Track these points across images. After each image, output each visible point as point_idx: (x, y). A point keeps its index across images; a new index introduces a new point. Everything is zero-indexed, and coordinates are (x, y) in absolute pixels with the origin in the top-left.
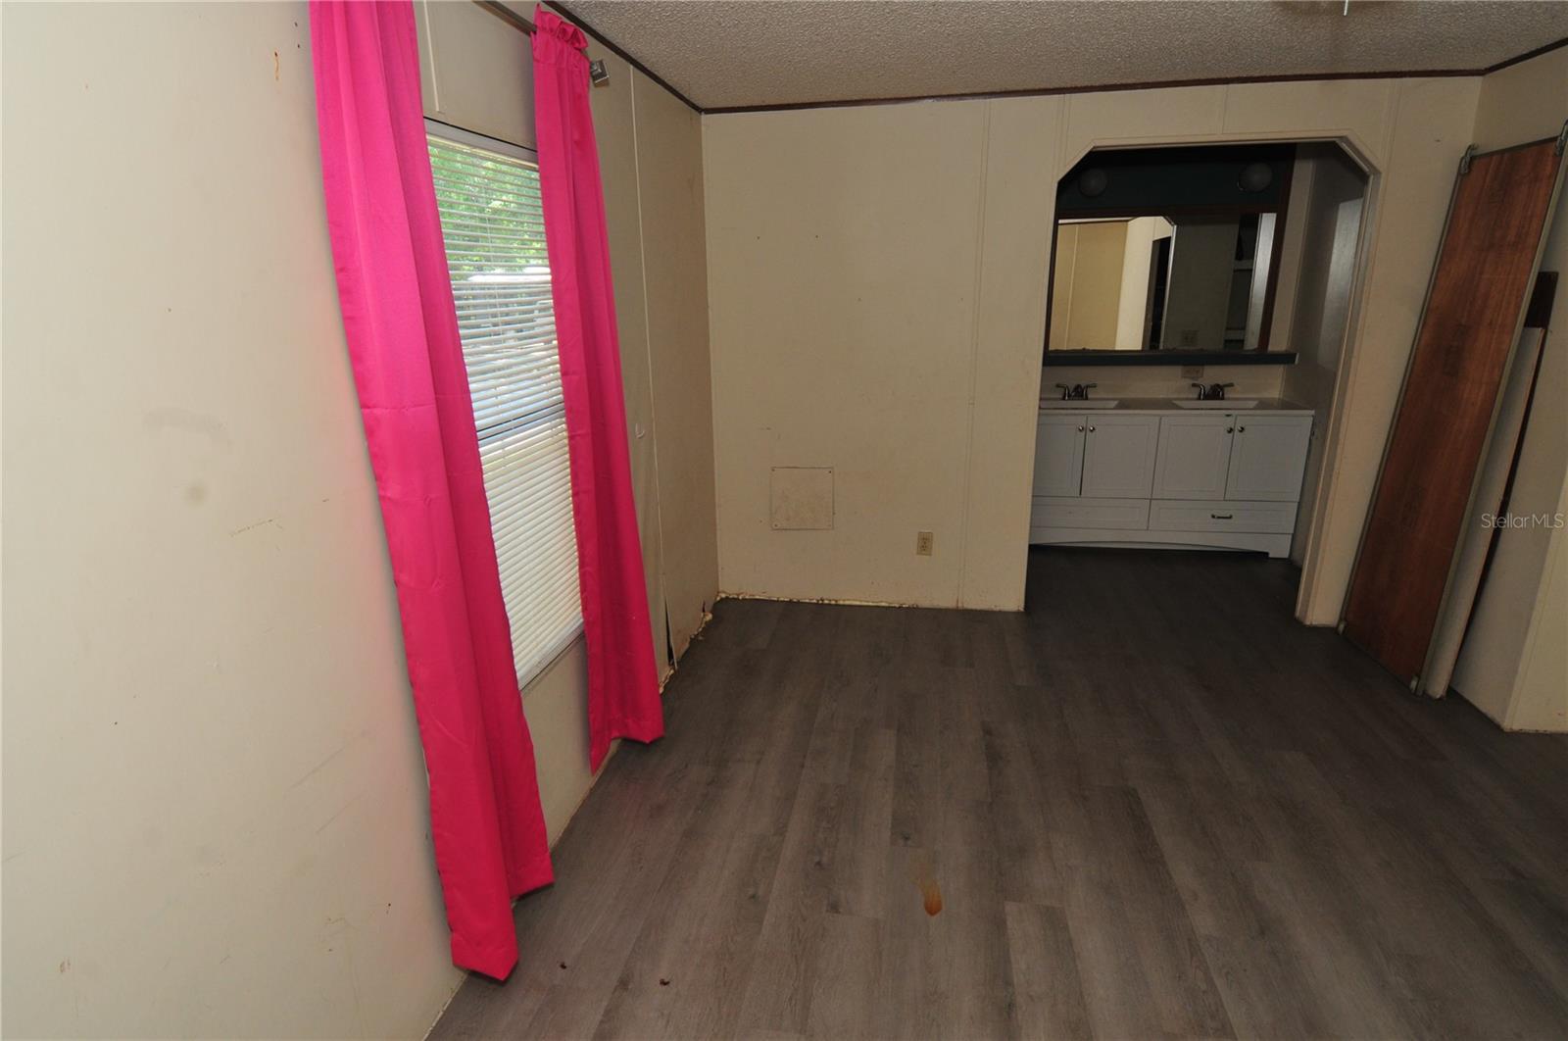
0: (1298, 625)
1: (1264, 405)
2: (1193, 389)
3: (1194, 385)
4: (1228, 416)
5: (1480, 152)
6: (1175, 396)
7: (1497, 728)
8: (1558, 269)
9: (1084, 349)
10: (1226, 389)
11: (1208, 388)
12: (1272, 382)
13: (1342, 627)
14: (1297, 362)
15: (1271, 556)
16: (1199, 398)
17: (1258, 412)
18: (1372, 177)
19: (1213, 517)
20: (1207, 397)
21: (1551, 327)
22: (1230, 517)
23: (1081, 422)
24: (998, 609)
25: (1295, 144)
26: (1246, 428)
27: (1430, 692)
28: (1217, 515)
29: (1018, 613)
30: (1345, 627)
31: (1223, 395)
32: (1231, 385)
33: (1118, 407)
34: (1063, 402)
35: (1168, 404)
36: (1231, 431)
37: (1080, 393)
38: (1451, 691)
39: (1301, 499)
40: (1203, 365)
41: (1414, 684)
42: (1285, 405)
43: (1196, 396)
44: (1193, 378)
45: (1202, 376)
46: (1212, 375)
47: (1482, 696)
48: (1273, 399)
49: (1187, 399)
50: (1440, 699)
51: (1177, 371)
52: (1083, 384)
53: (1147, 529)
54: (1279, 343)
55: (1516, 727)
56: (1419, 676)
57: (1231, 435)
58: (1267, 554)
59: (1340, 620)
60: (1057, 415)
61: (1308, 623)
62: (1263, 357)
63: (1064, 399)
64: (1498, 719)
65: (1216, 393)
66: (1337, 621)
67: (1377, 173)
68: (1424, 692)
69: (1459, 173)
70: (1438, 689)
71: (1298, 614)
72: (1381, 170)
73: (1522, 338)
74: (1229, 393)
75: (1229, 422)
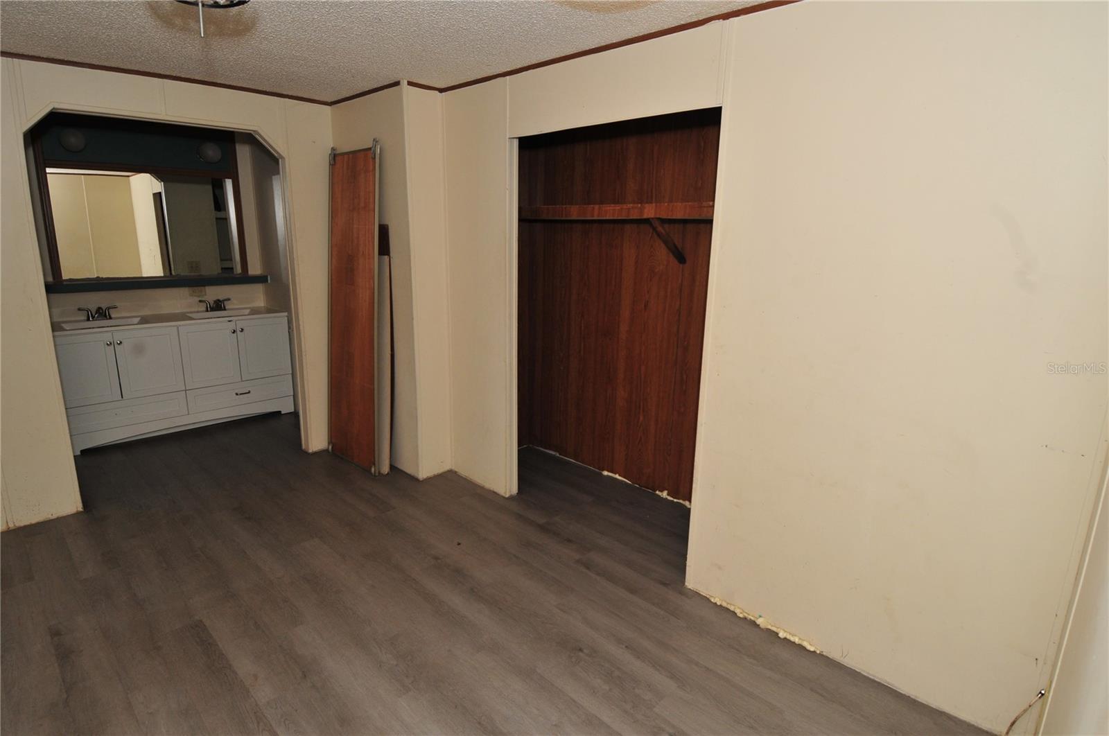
0: (306, 453)
1: (255, 311)
2: (201, 304)
3: (200, 301)
4: (229, 321)
5: (338, 152)
6: (188, 310)
7: (417, 480)
8: (387, 223)
9: (98, 277)
10: (225, 302)
11: (212, 303)
12: (257, 296)
13: (330, 447)
14: (269, 282)
15: (283, 413)
16: (207, 311)
17: (249, 317)
18: (280, 160)
19: (237, 394)
20: (213, 309)
21: (391, 255)
22: (249, 392)
23: (107, 337)
24: (55, 516)
25: (233, 132)
26: (245, 329)
27: (382, 472)
28: (239, 393)
29: (78, 513)
30: (332, 448)
31: (224, 307)
32: (229, 300)
33: (139, 323)
34: (89, 322)
35: (183, 317)
36: (234, 332)
37: (103, 314)
38: (393, 467)
39: (292, 372)
40: (204, 286)
41: (373, 470)
42: (269, 311)
43: (205, 309)
44: (199, 296)
45: (206, 295)
46: (213, 293)
47: (406, 466)
48: (261, 307)
49: (198, 312)
50: (388, 473)
51: (184, 291)
52: (104, 306)
53: (188, 414)
54: (255, 269)
55: (425, 477)
56: (374, 464)
57: (235, 334)
58: (280, 412)
59: (329, 443)
60: (71, 335)
61: (310, 451)
62: (246, 279)
63: (88, 320)
64: (416, 475)
65: (218, 306)
66: (327, 444)
67: (283, 158)
68: (379, 473)
69: (330, 164)
70: (385, 469)
71: (304, 447)
72: (284, 156)
73: (379, 262)
74: (228, 305)
75: (232, 326)
